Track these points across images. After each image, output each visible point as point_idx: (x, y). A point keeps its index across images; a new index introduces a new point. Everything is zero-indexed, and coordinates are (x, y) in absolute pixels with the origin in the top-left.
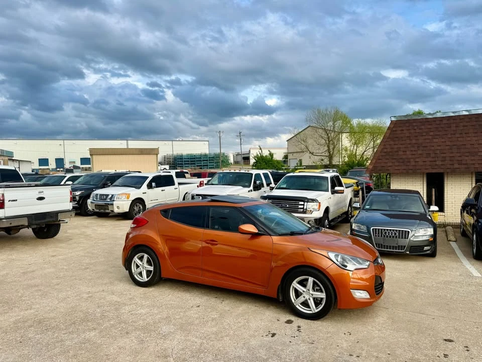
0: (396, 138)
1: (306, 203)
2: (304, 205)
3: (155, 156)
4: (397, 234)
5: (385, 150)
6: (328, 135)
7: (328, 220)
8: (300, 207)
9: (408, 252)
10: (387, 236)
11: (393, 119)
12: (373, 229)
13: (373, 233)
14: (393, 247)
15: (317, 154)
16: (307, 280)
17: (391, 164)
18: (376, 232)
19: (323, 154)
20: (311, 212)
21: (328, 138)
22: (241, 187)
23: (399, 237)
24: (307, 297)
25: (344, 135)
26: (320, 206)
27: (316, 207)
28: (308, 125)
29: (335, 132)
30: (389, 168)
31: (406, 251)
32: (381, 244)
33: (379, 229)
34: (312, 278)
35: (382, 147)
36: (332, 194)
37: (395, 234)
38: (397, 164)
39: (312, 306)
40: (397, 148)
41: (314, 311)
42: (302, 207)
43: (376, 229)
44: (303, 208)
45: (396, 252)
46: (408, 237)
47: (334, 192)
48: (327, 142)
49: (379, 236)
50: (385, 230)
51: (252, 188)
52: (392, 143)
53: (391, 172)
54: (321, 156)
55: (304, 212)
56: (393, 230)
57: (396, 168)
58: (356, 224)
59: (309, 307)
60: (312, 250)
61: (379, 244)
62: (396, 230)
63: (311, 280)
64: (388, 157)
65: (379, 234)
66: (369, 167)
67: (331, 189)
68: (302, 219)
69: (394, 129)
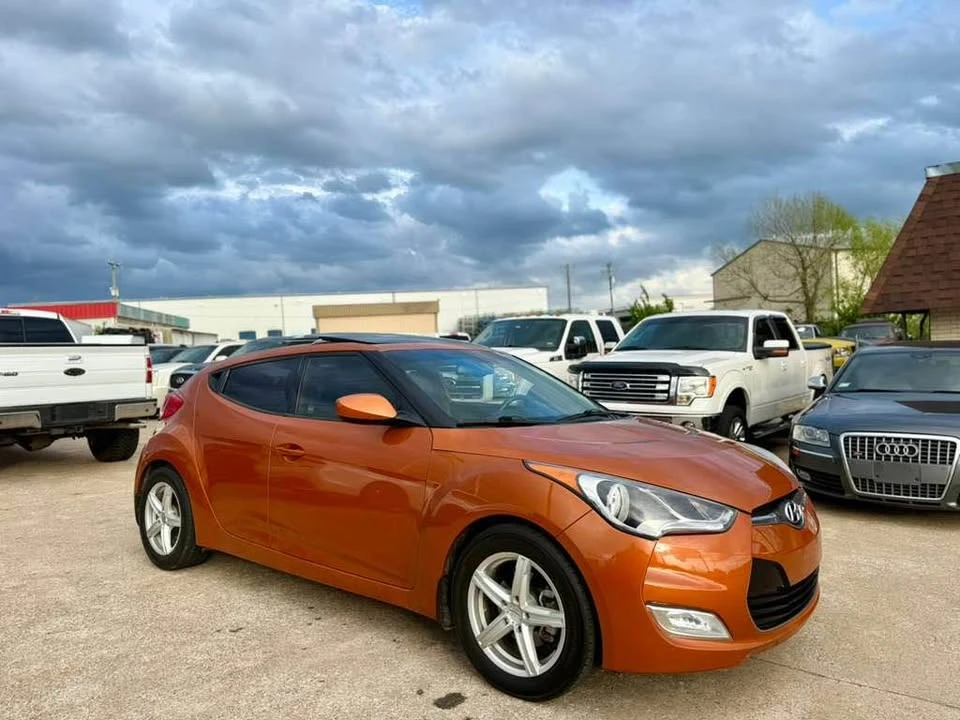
0: (942, 218)
1: (674, 379)
2: (669, 382)
3: (433, 316)
4: (918, 451)
5: (912, 253)
6: (800, 254)
7: (744, 423)
8: (660, 387)
9: (953, 504)
10: (888, 458)
11: (933, 173)
12: (846, 439)
13: (847, 449)
14: (906, 487)
15: (778, 299)
16: (512, 565)
17: (928, 286)
18: (854, 445)
19: (792, 298)
20: (689, 400)
21: (803, 261)
22: (535, 350)
23: (924, 459)
24: (513, 621)
25: (841, 255)
26: (713, 386)
27: (705, 390)
28: (757, 240)
29: (817, 248)
30: (924, 296)
31: (948, 498)
32: (871, 481)
33: (863, 438)
34: (527, 560)
35: (903, 245)
36: (757, 358)
37: (912, 450)
38: (945, 284)
39: (527, 656)
40: (945, 244)
41: (533, 670)
42: (665, 387)
43: (855, 438)
44: (667, 391)
45: (915, 502)
46: (952, 459)
47: (761, 354)
48: (800, 270)
49: (863, 457)
50: (880, 439)
51: (561, 351)
52: (930, 232)
53: (930, 305)
54: (785, 302)
55: (671, 401)
56: (906, 440)
57: (943, 295)
58: (803, 427)
59: (518, 655)
60: (531, 466)
61: (864, 480)
62: (916, 441)
63: (523, 564)
64: (920, 268)
65: (862, 450)
66: (870, 298)
67: (754, 345)
68: (667, 418)
69: (937, 198)
